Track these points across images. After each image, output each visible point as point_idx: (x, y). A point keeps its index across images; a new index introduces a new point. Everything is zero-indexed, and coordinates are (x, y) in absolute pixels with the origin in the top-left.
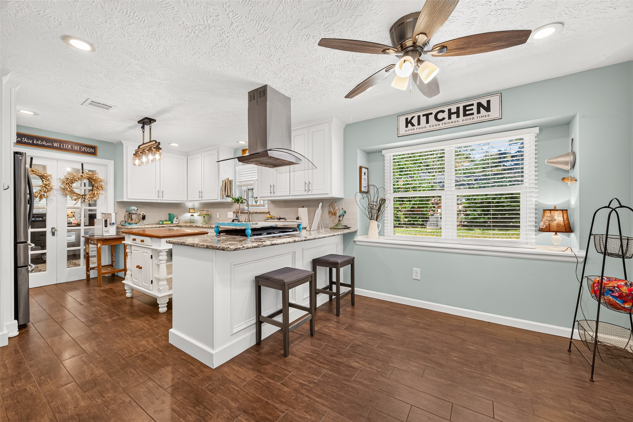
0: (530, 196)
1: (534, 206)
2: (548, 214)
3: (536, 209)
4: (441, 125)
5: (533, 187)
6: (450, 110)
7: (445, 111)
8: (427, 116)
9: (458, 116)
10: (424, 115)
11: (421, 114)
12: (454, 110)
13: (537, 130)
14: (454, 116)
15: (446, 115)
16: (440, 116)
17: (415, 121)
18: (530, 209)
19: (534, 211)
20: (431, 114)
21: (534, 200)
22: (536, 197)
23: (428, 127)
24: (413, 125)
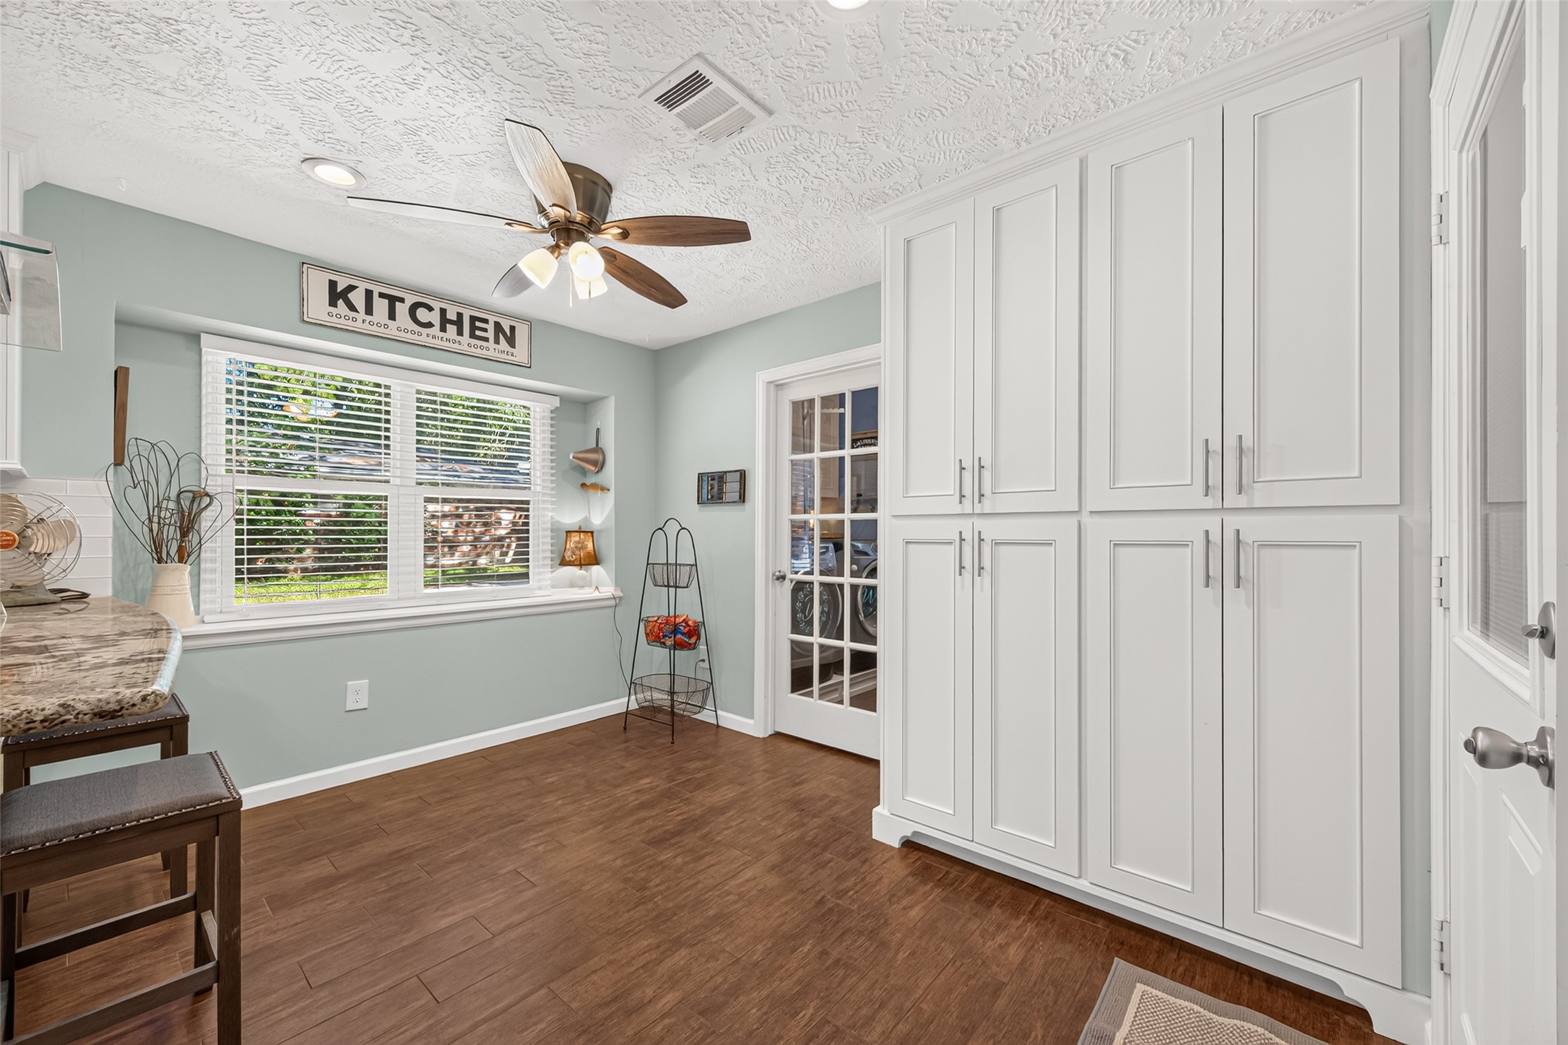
0: (543, 509)
1: (549, 526)
2: (575, 538)
3: (552, 531)
4: (425, 336)
5: (548, 494)
6: (443, 311)
7: (434, 310)
8: (393, 300)
9: (460, 333)
10: (382, 295)
11: (377, 290)
12: (452, 315)
13: (556, 402)
14: (452, 329)
15: (435, 317)
16: (422, 314)
17: (357, 298)
18: (544, 530)
19: (549, 533)
20: (402, 300)
21: (550, 514)
22: (553, 510)
23: (392, 329)
24: (352, 307)
